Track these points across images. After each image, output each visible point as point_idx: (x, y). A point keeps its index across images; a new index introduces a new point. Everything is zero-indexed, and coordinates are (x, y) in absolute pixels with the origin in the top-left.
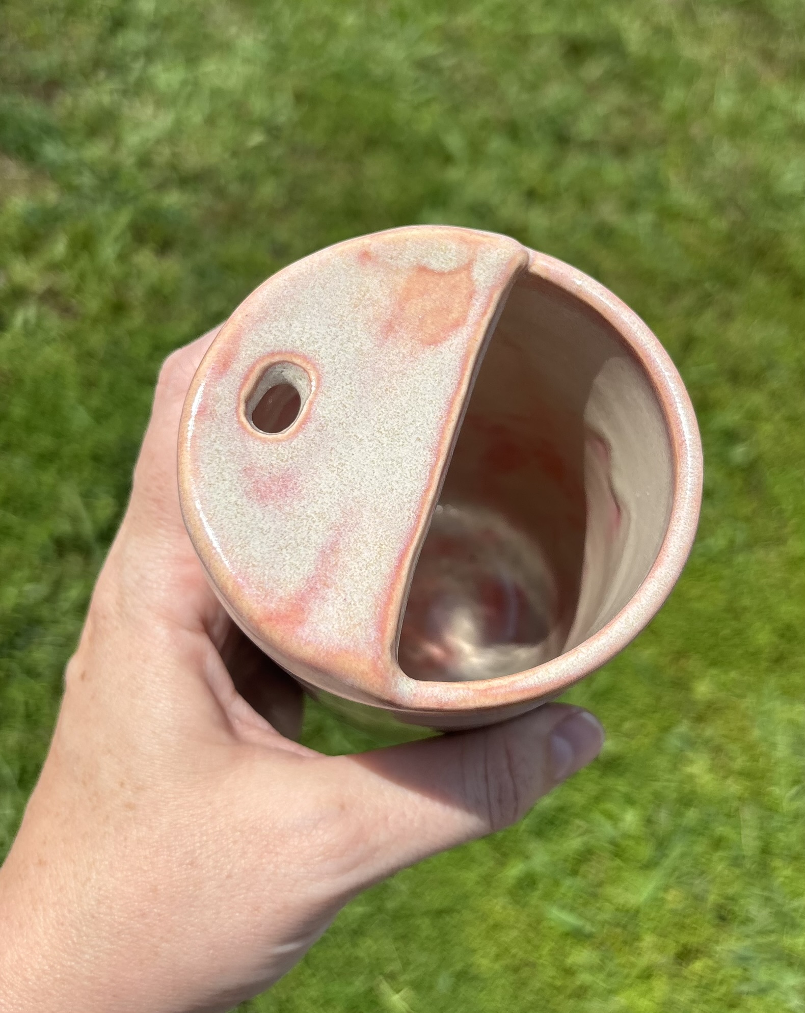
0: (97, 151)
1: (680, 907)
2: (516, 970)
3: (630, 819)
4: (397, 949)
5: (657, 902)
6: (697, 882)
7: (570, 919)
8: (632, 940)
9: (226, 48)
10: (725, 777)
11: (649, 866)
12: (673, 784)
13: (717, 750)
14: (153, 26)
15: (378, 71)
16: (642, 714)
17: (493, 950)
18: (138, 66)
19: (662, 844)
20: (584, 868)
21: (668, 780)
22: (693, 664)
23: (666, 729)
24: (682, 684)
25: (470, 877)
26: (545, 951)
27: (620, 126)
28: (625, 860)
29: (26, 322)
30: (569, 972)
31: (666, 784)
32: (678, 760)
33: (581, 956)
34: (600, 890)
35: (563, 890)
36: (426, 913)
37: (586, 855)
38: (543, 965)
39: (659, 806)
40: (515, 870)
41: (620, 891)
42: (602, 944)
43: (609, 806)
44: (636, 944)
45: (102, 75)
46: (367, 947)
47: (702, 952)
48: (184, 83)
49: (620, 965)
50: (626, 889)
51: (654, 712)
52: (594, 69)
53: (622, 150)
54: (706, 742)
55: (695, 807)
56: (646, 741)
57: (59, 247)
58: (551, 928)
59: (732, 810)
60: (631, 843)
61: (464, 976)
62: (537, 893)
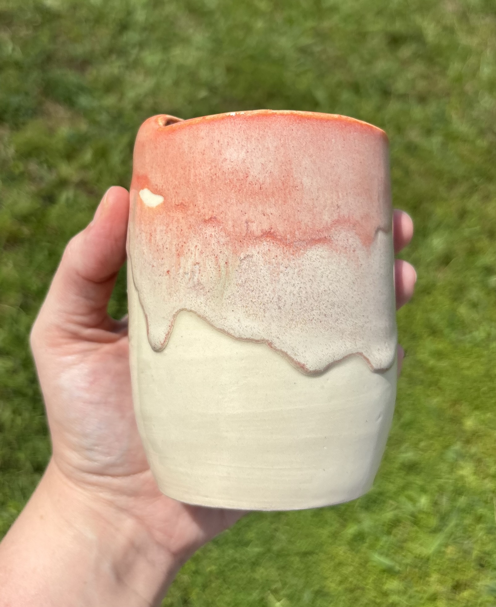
0: (110, 101)
1: (455, 557)
2: (352, 591)
3: (424, 501)
4: (279, 575)
5: (440, 553)
6: (466, 542)
7: (386, 561)
8: (424, 576)
9: (186, 41)
10: (484, 478)
11: (435, 531)
12: (451, 481)
13: (479, 461)
14: (144, 29)
15: (275, 54)
16: (431, 437)
17: (338, 578)
18: (134, 52)
19: (444, 518)
20: (395, 531)
21: (448, 478)
22: (464, 408)
23: (446, 447)
24: (456, 420)
25: (325, 532)
26: (370, 581)
27: (422, 85)
28: (420, 527)
29: (68, 199)
30: (385, 594)
31: (446, 480)
32: (453, 467)
33: (393, 584)
34: (405, 545)
35: (381, 543)
36: (297, 554)
37: (395, 523)
38: (368, 589)
39: (442, 494)
40: (351, 530)
41: (417, 546)
42: (406, 578)
43: (411, 493)
44: (427, 579)
45: (114, 57)
46: (260, 573)
47: (469, 586)
48: (162, 62)
49: (417, 591)
50: (421, 545)
51: (439, 436)
52: (406, 51)
53: (422, 99)
54: (472, 456)
55: (465, 496)
56: (434, 454)
57: (88, 156)
58: (374, 567)
59: (489, 499)
60: (424, 516)
61: (320, 593)
62: (366, 545)
